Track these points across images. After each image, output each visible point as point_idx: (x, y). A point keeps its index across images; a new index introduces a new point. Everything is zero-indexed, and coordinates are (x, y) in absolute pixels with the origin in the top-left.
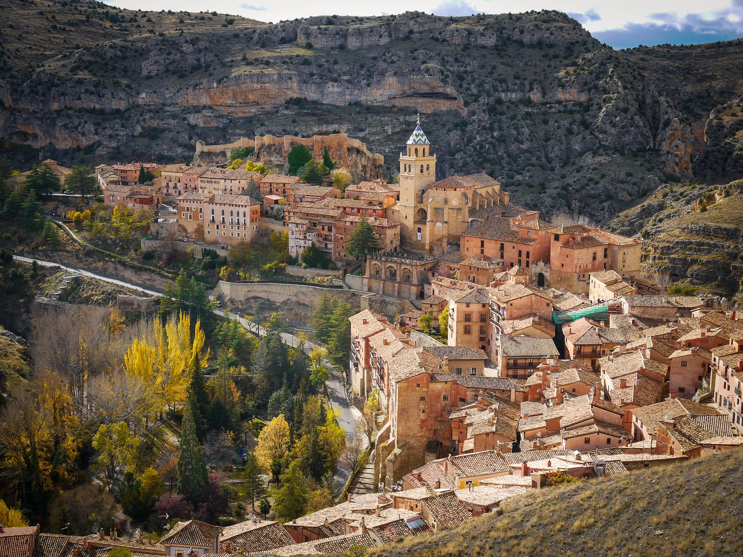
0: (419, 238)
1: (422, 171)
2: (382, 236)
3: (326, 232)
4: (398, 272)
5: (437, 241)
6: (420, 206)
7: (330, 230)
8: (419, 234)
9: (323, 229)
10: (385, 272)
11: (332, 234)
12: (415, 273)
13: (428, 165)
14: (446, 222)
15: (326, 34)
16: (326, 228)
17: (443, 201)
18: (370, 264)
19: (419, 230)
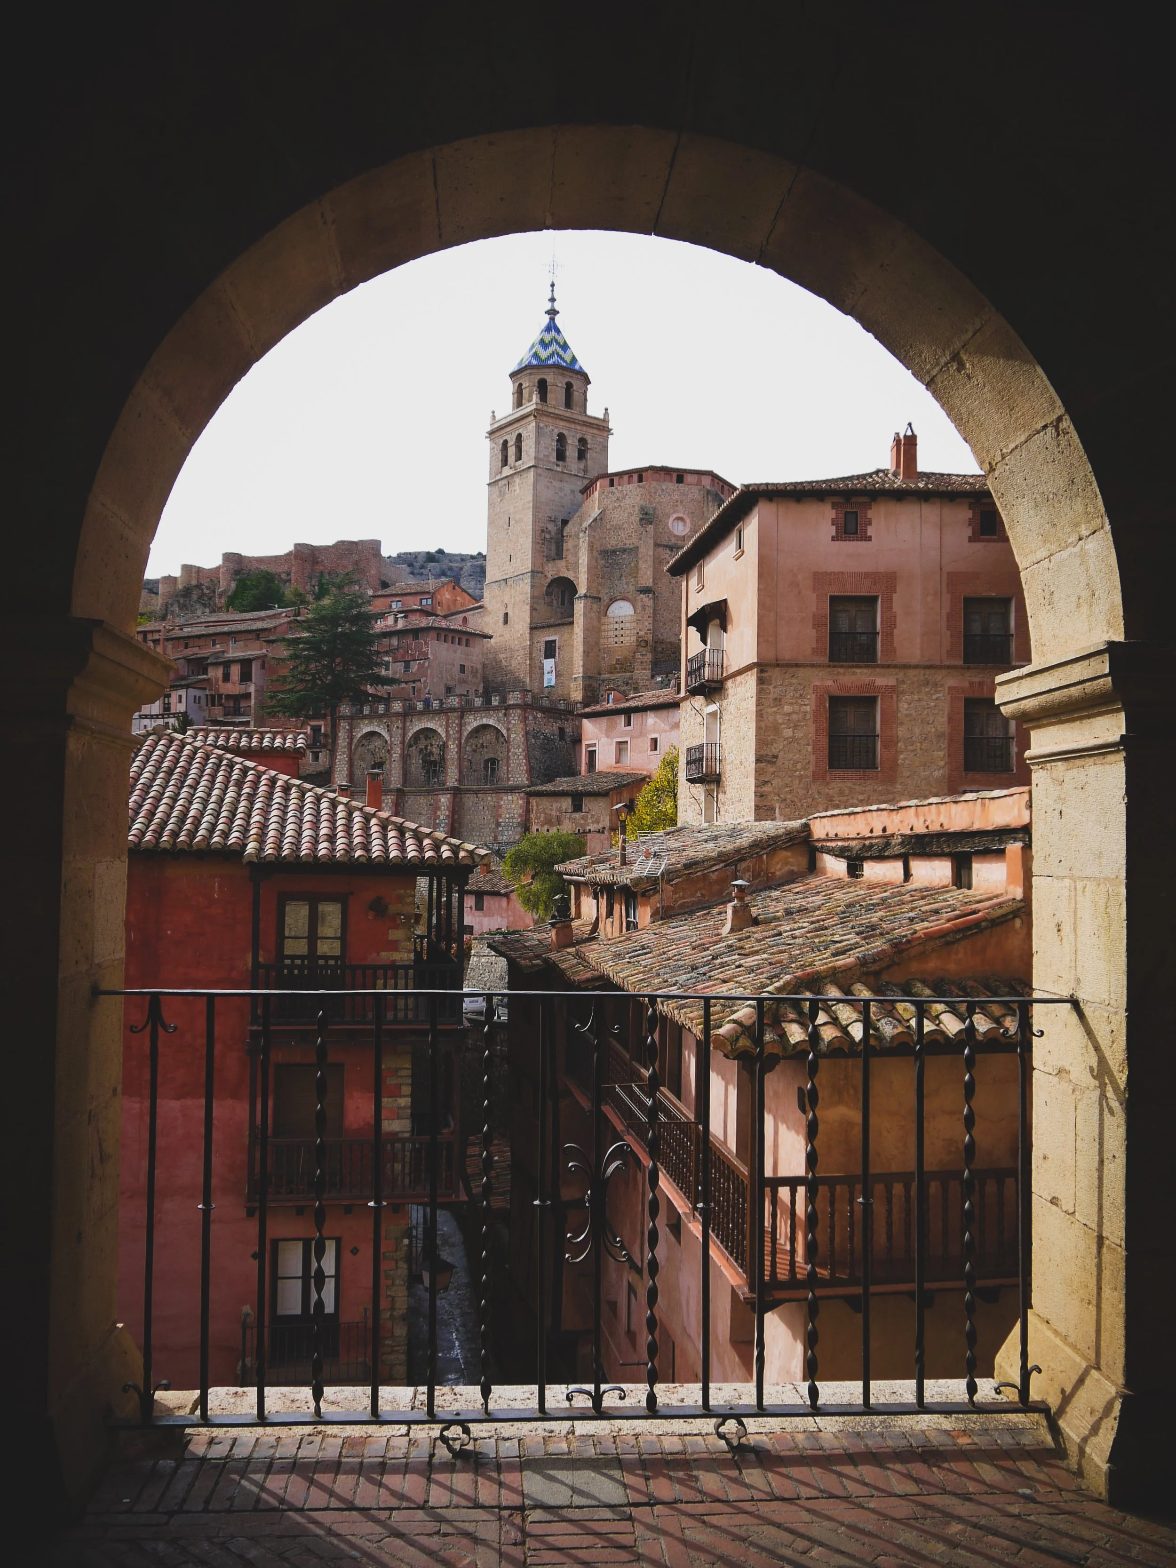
0: (550, 679)
1: (561, 456)
2: (414, 667)
3: (233, 688)
4: (453, 747)
5: (612, 670)
6: (553, 570)
7: (246, 677)
8: (549, 664)
9: (226, 678)
10: (405, 758)
11: (252, 689)
12: (517, 737)
13: (582, 441)
14: (646, 591)
15: (422, 574)
16: (235, 671)
17: (635, 519)
18: (351, 738)
19: (550, 650)
